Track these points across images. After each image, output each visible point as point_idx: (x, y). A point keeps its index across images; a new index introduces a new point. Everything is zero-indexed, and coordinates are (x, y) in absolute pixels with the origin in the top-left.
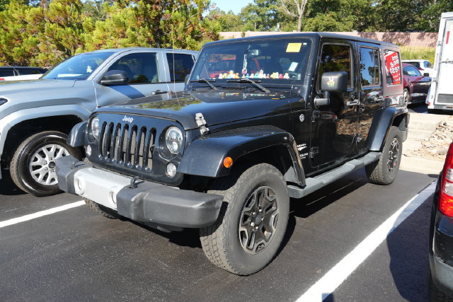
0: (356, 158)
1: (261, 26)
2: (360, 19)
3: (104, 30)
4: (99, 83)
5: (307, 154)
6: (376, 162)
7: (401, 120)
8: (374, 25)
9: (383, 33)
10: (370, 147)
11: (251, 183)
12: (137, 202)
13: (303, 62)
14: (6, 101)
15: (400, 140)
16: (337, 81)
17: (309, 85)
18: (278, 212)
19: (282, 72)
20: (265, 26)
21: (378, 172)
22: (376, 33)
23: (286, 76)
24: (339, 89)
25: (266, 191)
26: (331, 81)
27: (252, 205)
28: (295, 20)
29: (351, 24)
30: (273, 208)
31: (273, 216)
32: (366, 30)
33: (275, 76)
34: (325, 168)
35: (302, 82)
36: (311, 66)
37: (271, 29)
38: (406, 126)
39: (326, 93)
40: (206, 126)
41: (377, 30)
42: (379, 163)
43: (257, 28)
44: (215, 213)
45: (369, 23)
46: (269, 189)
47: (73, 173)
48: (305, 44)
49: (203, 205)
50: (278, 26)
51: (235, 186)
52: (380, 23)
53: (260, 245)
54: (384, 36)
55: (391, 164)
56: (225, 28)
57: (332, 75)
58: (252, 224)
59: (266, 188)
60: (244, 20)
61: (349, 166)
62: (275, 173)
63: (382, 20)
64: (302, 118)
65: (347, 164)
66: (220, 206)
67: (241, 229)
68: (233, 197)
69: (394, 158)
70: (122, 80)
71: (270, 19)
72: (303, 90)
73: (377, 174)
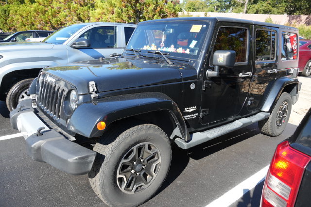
0: (246, 117)
1: (219, 8)
2: (291, 6)
3: (103, 9)
4: (71, 47)
5: (197, 114)
6: (266, 120)
7: (293, 88)
8: (301, 10)
9: (307, 16)
10: (261, 108)
11: (129, 141)
12: (36, 148)
13: (201, 41)
14: (2, 57)
15: (290, 103)
16: (225, 58)
17: (203, 60)
18: (159, 161)
19: (185, 48)
20: (222, 9)
21: (267, 127)
22: (302, 16)
23: (188, 51)
24: (226, 65)
25: (147, 147)
26: (221, 57)
27: (131, 157)
28: (243, 5)
29: (284, 9)
30: (156, 158)
31: (154, 165)
32: (295, 14)
33: (180, 50)
34: (215, 125)
35: (197, 57)
36: (206, 45)
37: (226, 11)
38: (297, 93)
39: (217, 67)
40: (96, 92)
41: (303, 13)
42: (269, 120)
43: (217, 10)
44: (88, 166)
45: (297, 9)
46: (149, 145)
47: (18, 115)
48: (205, 26)
49: (76, 159)
50: (231, 9)
51: (113, 143)
52: (306, 8)
53: (140, 186)
54: (307, 18)
55: (280, 121)
56: (194, 9)
57: (221, 53)
58: (133, 171)
59: (147, 144)
60: (208, 4)
61: (238, 124)
62: (156, 133)
63: (308, 6)
64: (193, 86)
65: (237, 121)
66: (93, 160)
67: (118, 176)
68: (110, 152)
69: (283, 117)
70: (86, 45)
71: (226, 4)
72: (197, 64)
73: (266, 128)
